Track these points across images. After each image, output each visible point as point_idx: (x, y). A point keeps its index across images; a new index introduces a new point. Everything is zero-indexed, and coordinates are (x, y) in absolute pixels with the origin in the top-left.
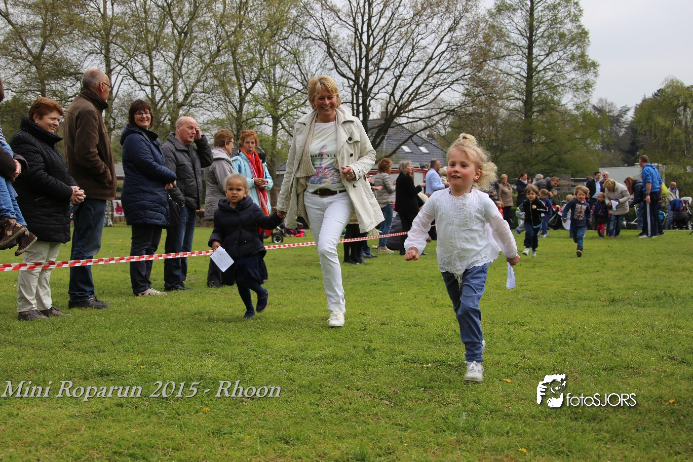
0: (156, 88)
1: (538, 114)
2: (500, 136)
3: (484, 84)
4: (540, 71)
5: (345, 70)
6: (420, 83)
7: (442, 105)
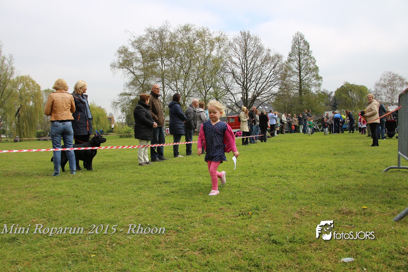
0: (178, 91)
1: (304, 94)
4: (304, 80)
6: (264, 85)
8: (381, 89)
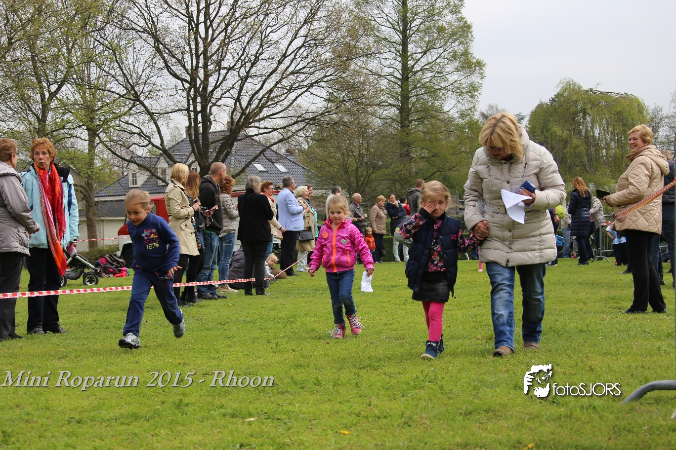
1: (416, 123)
4: (418, 71)
5: (178, 70)
6: (272, 86)
7: (301, 112)
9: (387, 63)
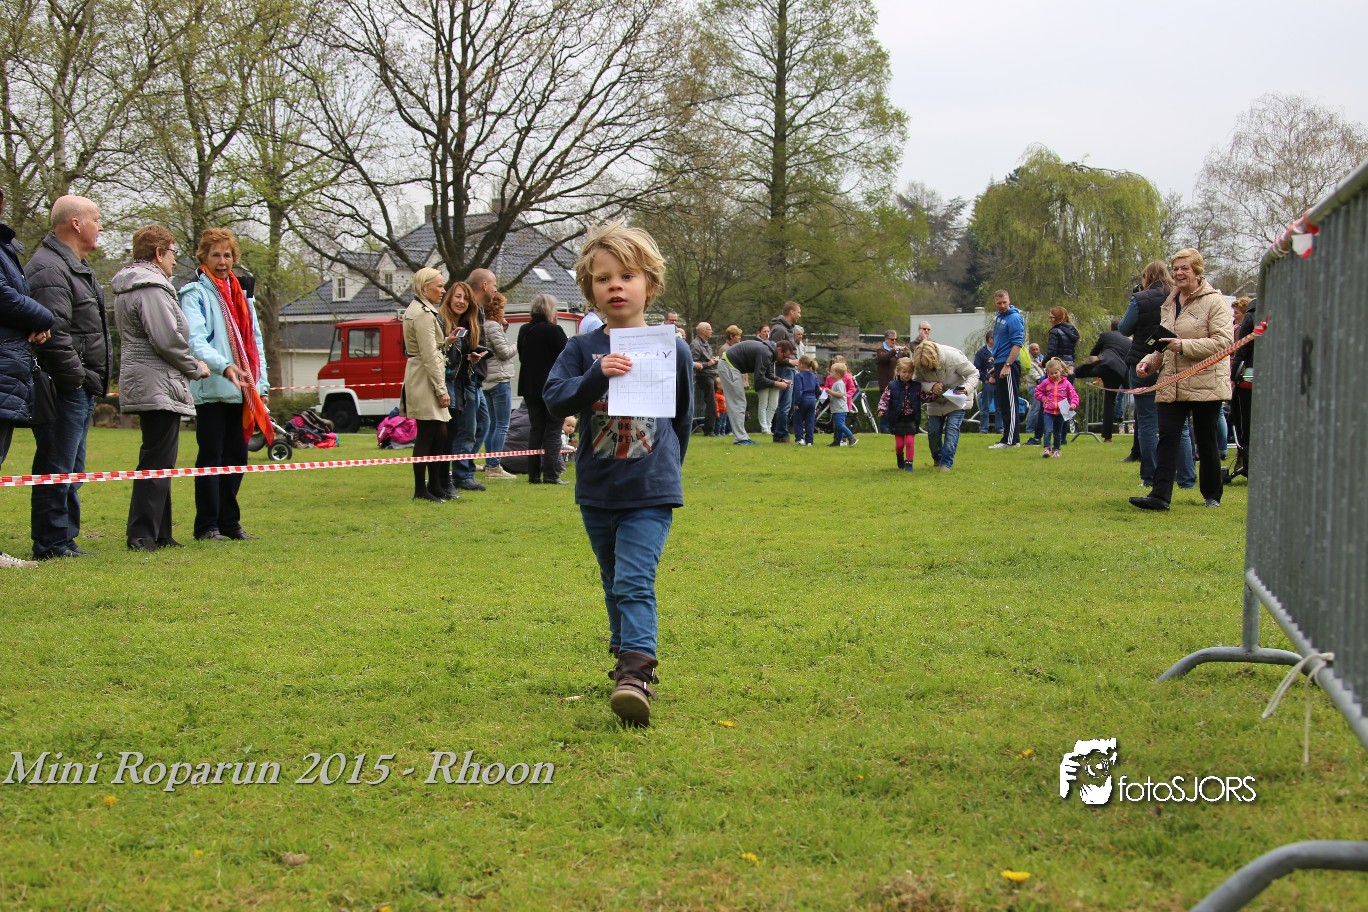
0: (16, 138)
1: (797, 210)
2: (724, 252)
3: (694, 150)
4: (800, 126)
5: (418, 114)
6: (569, 144)
7: (614, 187)
8: (1239, 196)
9: (752, 111)
